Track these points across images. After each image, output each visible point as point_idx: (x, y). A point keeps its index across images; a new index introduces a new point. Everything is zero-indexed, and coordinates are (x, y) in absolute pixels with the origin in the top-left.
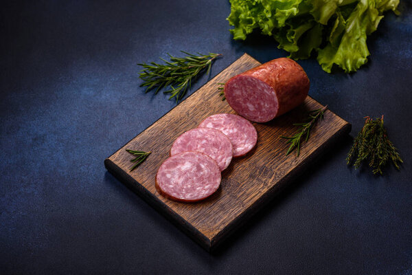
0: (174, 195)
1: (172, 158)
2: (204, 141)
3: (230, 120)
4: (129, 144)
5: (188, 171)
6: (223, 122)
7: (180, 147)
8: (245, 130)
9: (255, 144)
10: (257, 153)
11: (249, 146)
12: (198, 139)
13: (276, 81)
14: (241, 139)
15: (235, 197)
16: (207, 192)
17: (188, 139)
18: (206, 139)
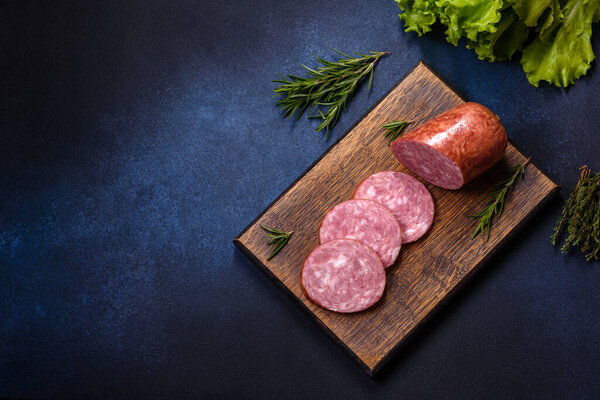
0: (325, 304)
1: (322, 247)
2: (363, 222)
3: (398, 182)
4: (264, 217)
5: (342, 268)
6: (388, 185)
7: (332, 227)
8: (419, 200)
9: (430, 223)
10: (433, 235)
11: (423, 227)
12: (356, 217)
13: (461, 153)
14: (413, 215)
15: (403, 304)
16: (367, 301)
17: (342, 215)
18: (367, 219)
